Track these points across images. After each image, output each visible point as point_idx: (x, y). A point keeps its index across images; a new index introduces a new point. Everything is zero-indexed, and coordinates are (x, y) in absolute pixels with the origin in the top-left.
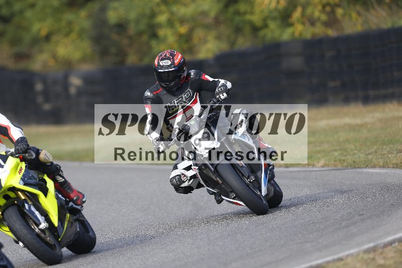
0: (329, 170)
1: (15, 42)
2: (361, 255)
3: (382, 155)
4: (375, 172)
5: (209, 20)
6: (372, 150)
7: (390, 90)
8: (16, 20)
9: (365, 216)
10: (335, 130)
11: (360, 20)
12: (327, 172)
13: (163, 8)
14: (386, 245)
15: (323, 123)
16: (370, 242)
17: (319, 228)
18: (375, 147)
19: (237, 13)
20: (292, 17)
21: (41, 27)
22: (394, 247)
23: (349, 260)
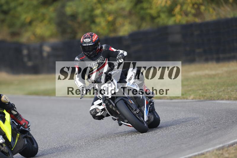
0: (196, 101)
1: (11, 25)
2: (215, 152)
3: (227, 92)
4: (223, 103)
5: (126, 13)
6: (221, 90)
7: (232, 54)
8: (12, 12)
9: (217, 128)
10: (200, 77)
11: (215, 13)
12: (195, 103)
13: (99, 5)
14: (230, 146)
15: (192, 74)
16: (220, 144)
17: (190, 135)
18: (223, 88)
19: (142, 8)
20: (174, 11)
21: (26, 17)
22: (234, 147)
23: (208, 154)
